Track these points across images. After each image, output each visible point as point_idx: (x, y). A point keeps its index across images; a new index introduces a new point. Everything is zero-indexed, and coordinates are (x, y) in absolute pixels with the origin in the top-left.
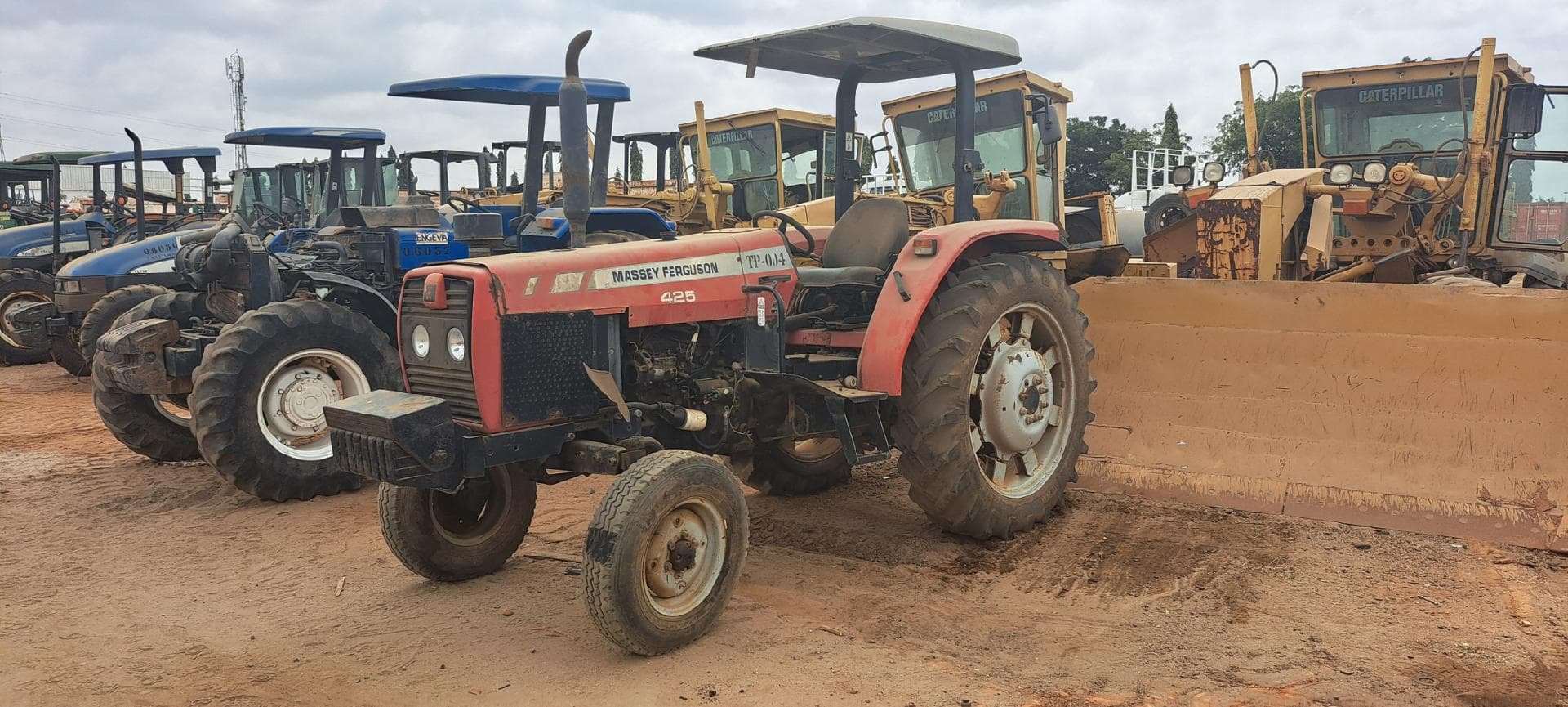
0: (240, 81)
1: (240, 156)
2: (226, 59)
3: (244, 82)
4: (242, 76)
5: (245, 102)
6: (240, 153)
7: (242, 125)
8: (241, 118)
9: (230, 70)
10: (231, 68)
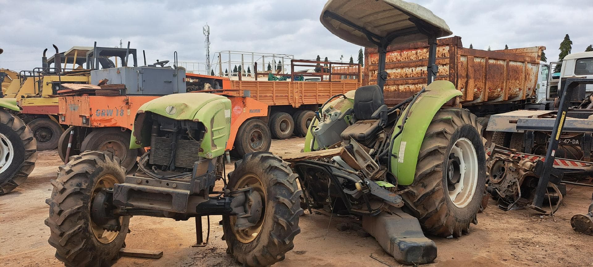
0: (208, 36)
1: (207, 66)
2: (203, 27)
3: (210, 36)
4: (209, 34)
5: (210, 44)
6: (208, 65)
7: (209, 53)
8: (208, 50)
9: (205, 31)
10: (205, 30)
